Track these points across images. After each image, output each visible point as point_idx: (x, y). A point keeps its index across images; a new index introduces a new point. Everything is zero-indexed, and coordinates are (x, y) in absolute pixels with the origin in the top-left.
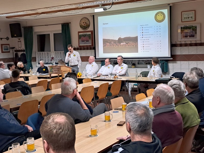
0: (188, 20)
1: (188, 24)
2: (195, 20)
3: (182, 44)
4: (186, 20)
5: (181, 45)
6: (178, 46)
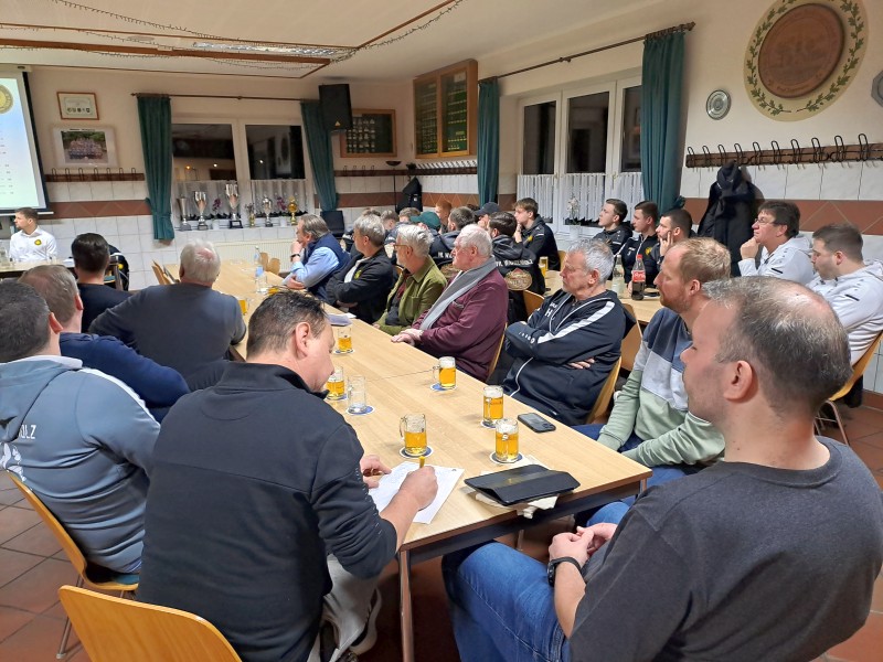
0: (77, 115)
1: (81, 127)
2: (98, 119)
3: (70, 175)
4: (73, 115)
5: (68, 178)
6: (62, 181)
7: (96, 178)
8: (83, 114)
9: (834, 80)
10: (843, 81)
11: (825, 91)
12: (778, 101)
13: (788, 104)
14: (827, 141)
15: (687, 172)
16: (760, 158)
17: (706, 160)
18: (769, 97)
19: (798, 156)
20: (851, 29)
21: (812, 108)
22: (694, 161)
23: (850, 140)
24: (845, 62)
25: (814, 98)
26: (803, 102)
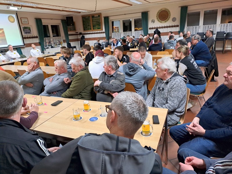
1: (26, 26)
2: (28, 24)
4: (24, 23)
7: (30, 38)
8: (26, 23)
9: (168, 19)
10: (169, 19)
11: (167, 20)
12: (161, 21)
13: (162, 21)
14: (168, 25)
15: (149, 30)
16: (160, 28)
17: (152, 28)
18: (160, 20)
19: (165, 27)
20: (169, 13)
21: (165, 22)
22: (150, 29)
23: (171, 25)
24: (169, 17)
25: (165, 21)
26: (164, 21)
